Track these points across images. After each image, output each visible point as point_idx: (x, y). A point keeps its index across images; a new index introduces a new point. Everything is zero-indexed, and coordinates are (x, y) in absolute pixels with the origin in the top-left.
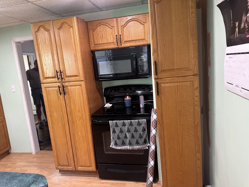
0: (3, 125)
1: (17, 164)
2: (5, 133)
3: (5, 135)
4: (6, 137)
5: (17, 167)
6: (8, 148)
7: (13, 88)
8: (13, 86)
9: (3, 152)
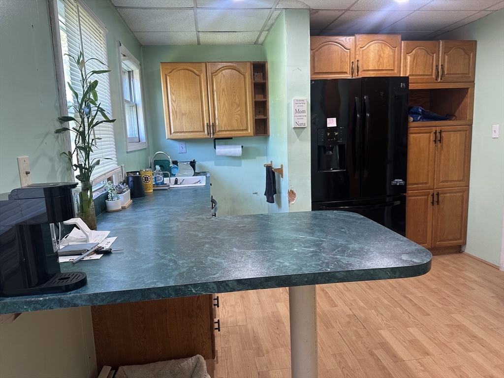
0: (463, 197)
1: (465, 273)
2: (462, 212)
3: (462, 216)
4: (462, 219)
5: (462, 277)
6: (460, 241)
7: (495, 131)
8: (496, 127)
9: (451, 243)
